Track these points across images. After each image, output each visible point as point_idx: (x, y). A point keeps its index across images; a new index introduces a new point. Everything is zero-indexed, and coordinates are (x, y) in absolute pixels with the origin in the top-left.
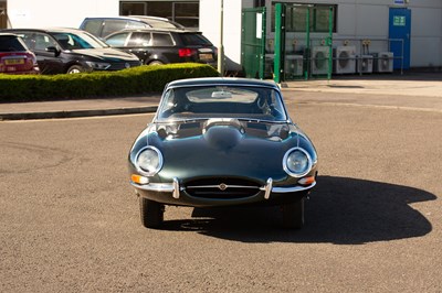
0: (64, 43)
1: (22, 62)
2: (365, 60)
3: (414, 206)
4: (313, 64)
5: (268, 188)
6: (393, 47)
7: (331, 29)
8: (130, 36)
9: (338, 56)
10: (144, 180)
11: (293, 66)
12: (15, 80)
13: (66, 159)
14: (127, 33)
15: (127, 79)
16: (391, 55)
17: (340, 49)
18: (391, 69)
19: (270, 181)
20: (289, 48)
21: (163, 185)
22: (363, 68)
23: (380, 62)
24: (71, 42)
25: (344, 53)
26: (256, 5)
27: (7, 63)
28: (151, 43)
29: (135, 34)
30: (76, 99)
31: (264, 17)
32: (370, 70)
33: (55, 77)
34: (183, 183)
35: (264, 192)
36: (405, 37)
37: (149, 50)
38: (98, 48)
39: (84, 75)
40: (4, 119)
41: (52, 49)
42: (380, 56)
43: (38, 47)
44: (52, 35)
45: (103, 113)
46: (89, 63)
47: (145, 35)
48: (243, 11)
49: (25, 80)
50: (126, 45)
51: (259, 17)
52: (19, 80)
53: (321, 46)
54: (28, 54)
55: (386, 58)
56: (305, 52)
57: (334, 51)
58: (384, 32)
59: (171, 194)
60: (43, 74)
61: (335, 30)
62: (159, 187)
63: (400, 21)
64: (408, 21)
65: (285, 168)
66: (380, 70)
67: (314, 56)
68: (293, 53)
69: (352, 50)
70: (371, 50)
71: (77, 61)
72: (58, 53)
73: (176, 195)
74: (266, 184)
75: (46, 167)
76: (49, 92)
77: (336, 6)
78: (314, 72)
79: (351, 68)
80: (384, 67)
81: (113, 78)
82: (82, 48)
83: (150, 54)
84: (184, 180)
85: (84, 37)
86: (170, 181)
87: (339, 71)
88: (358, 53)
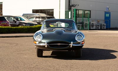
0: (17, 19)
1: (6, 24)
2: (98, 25)
3: (112, 53)
4: (84, 26)
5: (72, 44)
6: (106, 22)
7: (89, 17)
8: (35, 18)
9: (91, 24)
10: (37, 43)
11: (79, 27)
12: (4, 28)
13: (17, 45)
14: (34, 17)
15: (34, 28)
16: (105, 24)
17: (92, 22)
18: (105, 28)
19: (72, 42)
20: (78, 22)
21: (43, 44)
22: (98, 28)
23: (102, 26)
24: (19, 19)
25: (93, 24)
26: (69, 9)
27: (2, 24)
28: (41, 20)
29: (36, 17)
30: (20, 33)
31: (71, 12)
32: (100, 28)
33: (15, 27)
34: (48, 43)
35: (70, 45)
36: (109, 19)
37: (40, 22)
38: (26, 21)
39: (22, 27)
40: (1, 37)
41: (14, 21)
42: (102, 24)
43: (10, 20)
44: (14, 17)
45: (27, 36)
46: (24, 24)
47: (39, 17)
48: (66, 12)
49: (6, 28)
50: (34, 20)
51: (70, 12)
52: (5, 28)
53: (86, 21)
54: (7, 22)
55: (104, 25)
56: (82, 23)
57: (90, 23)
58: (103, 18)
59: (45, 46)
60: (12, 27)
61: (90, 17)
62: (42, 44)
63: (108, 15)
64: (110, 15)
65: (76, 39)
66: (102, 28)
67: (84, 24)
68: (79, 23)
69: (95, 23)
70: (100, 23)
71: (21, 24)
72: (15, 22)
73: (46, 46)
74: (71, 43)
75: (11, 46)
76: (13, 31)
77: (90, 11)
78: (85, 28)
79: (95, 28)
80: (103, 27)
81: (30, 28)
82: (22, 20)
83: (40, 23)
84: (48, 42)
85: (23, 18)
86: (45, 43)
87: (91, 28)
88: (96, 24)
